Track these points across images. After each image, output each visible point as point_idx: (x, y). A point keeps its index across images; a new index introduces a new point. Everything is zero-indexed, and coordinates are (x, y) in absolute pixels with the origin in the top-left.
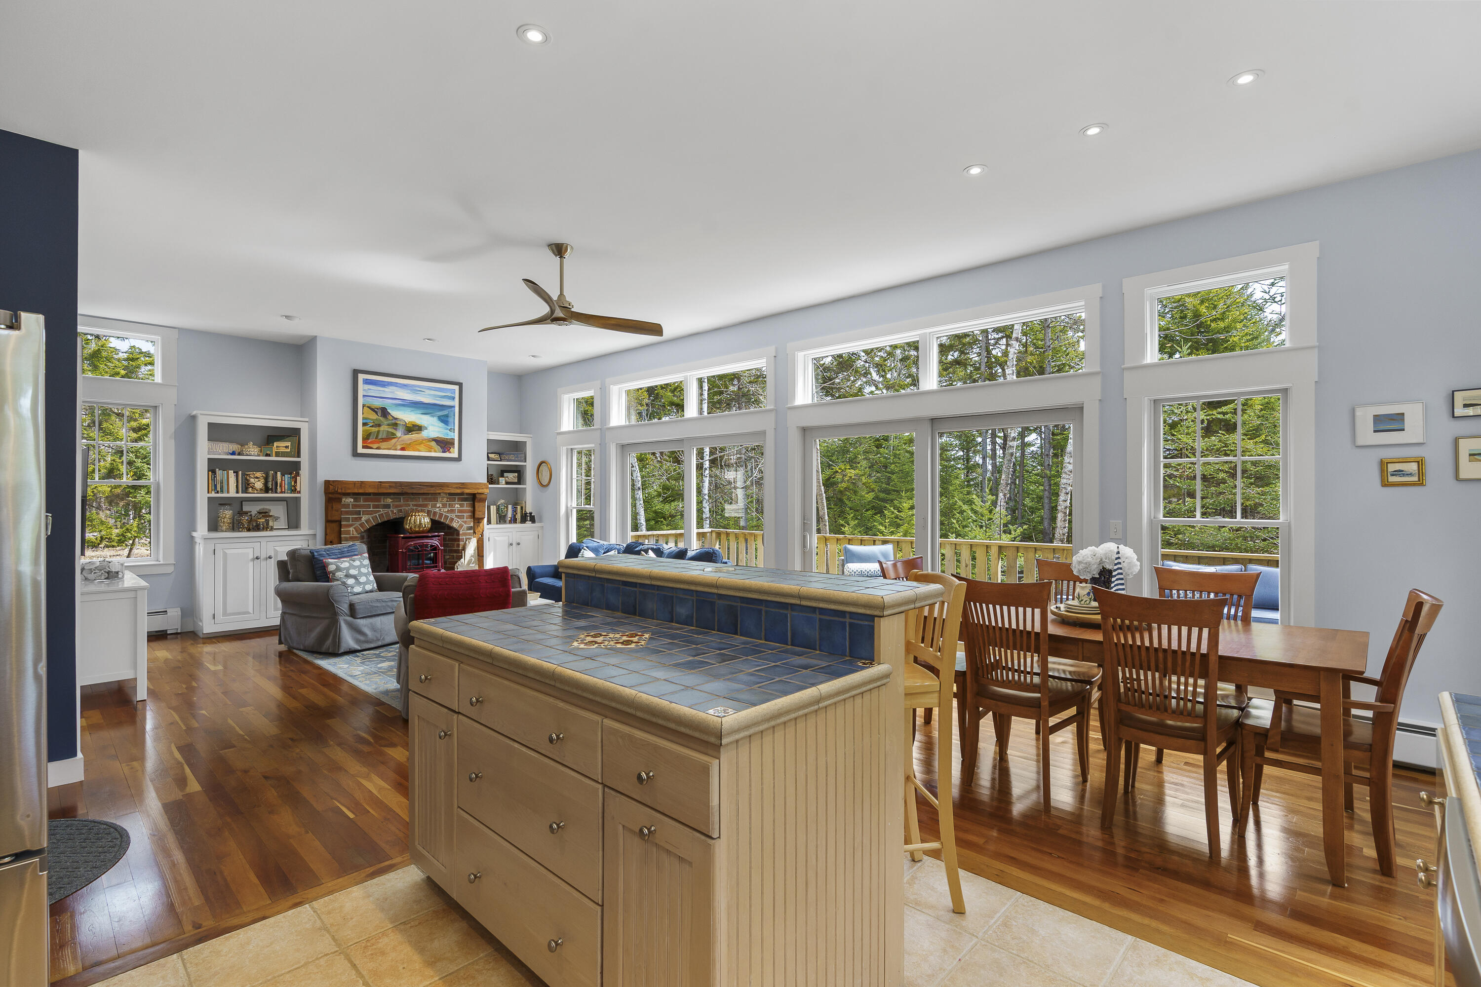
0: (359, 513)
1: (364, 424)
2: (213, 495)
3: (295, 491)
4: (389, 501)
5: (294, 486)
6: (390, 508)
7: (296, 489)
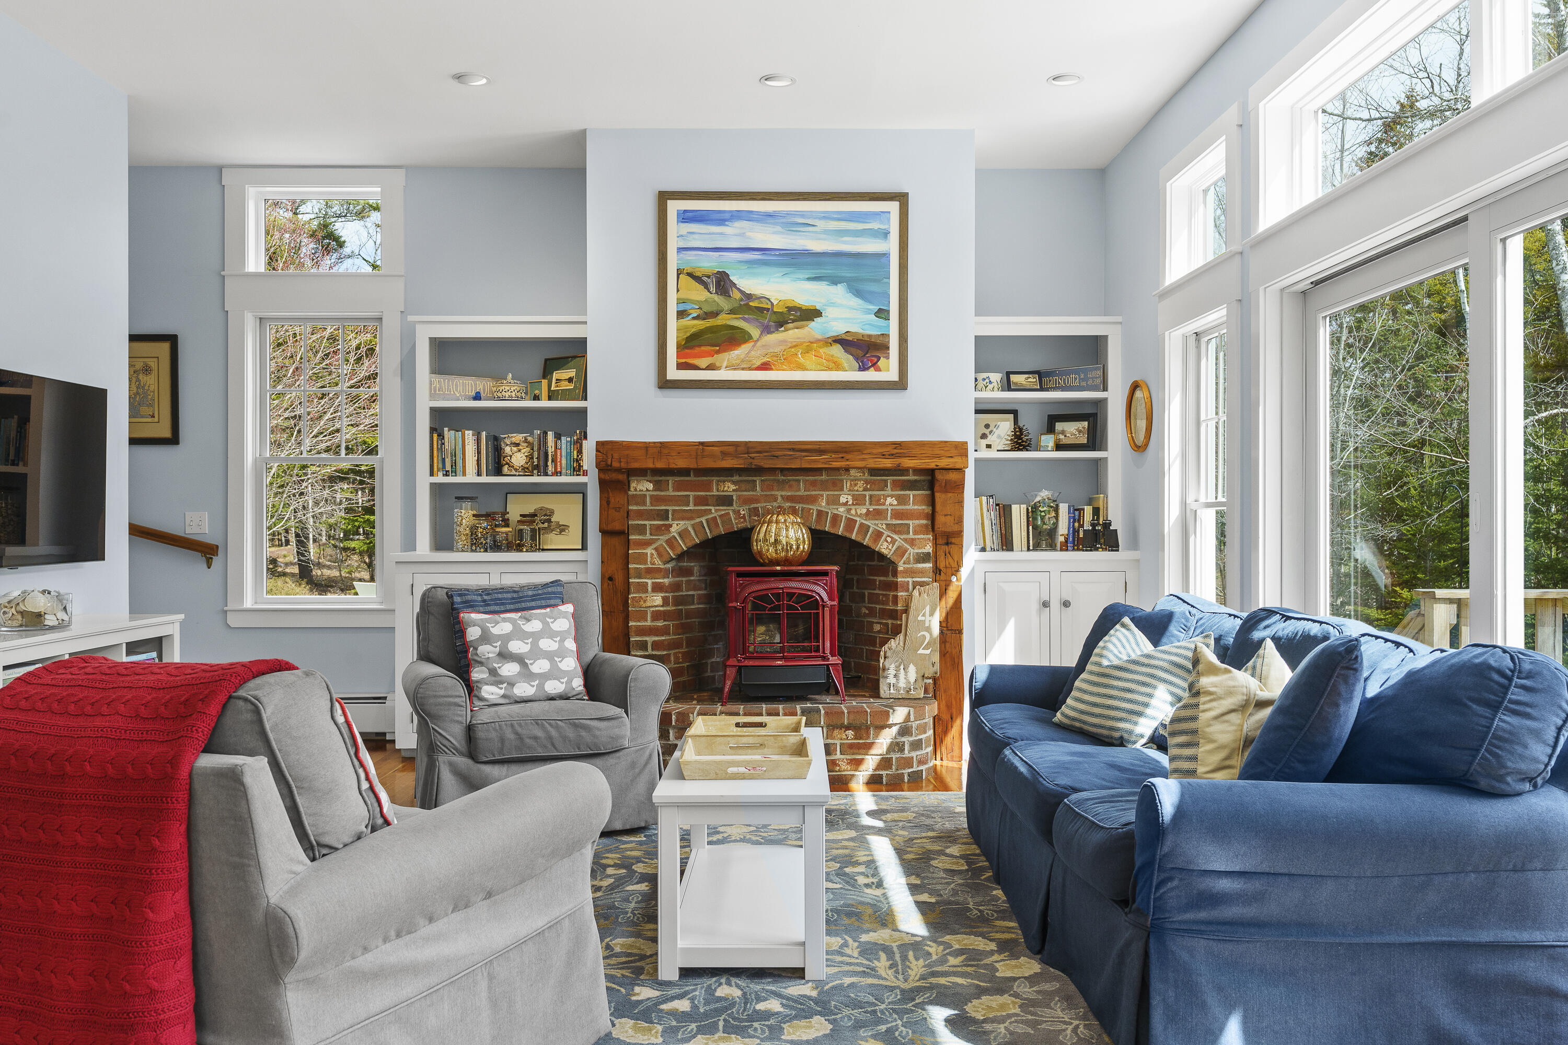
0: (664, 515)
1: (681, 314)
2: (440, 479)
3: (579, 470)
4: (729, 488)
5: (577, 461)
6: (731, 504)
7: (580, 466)
